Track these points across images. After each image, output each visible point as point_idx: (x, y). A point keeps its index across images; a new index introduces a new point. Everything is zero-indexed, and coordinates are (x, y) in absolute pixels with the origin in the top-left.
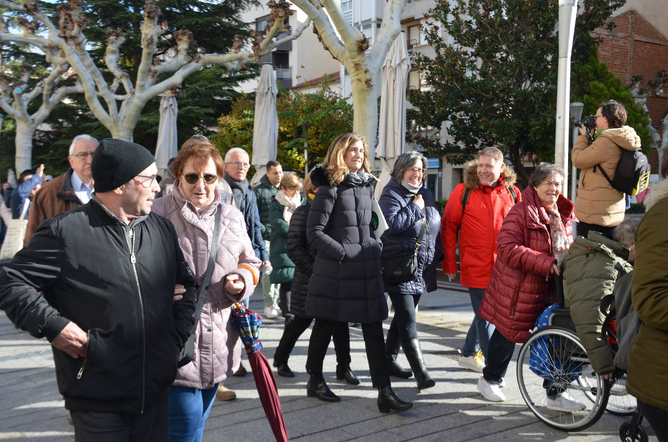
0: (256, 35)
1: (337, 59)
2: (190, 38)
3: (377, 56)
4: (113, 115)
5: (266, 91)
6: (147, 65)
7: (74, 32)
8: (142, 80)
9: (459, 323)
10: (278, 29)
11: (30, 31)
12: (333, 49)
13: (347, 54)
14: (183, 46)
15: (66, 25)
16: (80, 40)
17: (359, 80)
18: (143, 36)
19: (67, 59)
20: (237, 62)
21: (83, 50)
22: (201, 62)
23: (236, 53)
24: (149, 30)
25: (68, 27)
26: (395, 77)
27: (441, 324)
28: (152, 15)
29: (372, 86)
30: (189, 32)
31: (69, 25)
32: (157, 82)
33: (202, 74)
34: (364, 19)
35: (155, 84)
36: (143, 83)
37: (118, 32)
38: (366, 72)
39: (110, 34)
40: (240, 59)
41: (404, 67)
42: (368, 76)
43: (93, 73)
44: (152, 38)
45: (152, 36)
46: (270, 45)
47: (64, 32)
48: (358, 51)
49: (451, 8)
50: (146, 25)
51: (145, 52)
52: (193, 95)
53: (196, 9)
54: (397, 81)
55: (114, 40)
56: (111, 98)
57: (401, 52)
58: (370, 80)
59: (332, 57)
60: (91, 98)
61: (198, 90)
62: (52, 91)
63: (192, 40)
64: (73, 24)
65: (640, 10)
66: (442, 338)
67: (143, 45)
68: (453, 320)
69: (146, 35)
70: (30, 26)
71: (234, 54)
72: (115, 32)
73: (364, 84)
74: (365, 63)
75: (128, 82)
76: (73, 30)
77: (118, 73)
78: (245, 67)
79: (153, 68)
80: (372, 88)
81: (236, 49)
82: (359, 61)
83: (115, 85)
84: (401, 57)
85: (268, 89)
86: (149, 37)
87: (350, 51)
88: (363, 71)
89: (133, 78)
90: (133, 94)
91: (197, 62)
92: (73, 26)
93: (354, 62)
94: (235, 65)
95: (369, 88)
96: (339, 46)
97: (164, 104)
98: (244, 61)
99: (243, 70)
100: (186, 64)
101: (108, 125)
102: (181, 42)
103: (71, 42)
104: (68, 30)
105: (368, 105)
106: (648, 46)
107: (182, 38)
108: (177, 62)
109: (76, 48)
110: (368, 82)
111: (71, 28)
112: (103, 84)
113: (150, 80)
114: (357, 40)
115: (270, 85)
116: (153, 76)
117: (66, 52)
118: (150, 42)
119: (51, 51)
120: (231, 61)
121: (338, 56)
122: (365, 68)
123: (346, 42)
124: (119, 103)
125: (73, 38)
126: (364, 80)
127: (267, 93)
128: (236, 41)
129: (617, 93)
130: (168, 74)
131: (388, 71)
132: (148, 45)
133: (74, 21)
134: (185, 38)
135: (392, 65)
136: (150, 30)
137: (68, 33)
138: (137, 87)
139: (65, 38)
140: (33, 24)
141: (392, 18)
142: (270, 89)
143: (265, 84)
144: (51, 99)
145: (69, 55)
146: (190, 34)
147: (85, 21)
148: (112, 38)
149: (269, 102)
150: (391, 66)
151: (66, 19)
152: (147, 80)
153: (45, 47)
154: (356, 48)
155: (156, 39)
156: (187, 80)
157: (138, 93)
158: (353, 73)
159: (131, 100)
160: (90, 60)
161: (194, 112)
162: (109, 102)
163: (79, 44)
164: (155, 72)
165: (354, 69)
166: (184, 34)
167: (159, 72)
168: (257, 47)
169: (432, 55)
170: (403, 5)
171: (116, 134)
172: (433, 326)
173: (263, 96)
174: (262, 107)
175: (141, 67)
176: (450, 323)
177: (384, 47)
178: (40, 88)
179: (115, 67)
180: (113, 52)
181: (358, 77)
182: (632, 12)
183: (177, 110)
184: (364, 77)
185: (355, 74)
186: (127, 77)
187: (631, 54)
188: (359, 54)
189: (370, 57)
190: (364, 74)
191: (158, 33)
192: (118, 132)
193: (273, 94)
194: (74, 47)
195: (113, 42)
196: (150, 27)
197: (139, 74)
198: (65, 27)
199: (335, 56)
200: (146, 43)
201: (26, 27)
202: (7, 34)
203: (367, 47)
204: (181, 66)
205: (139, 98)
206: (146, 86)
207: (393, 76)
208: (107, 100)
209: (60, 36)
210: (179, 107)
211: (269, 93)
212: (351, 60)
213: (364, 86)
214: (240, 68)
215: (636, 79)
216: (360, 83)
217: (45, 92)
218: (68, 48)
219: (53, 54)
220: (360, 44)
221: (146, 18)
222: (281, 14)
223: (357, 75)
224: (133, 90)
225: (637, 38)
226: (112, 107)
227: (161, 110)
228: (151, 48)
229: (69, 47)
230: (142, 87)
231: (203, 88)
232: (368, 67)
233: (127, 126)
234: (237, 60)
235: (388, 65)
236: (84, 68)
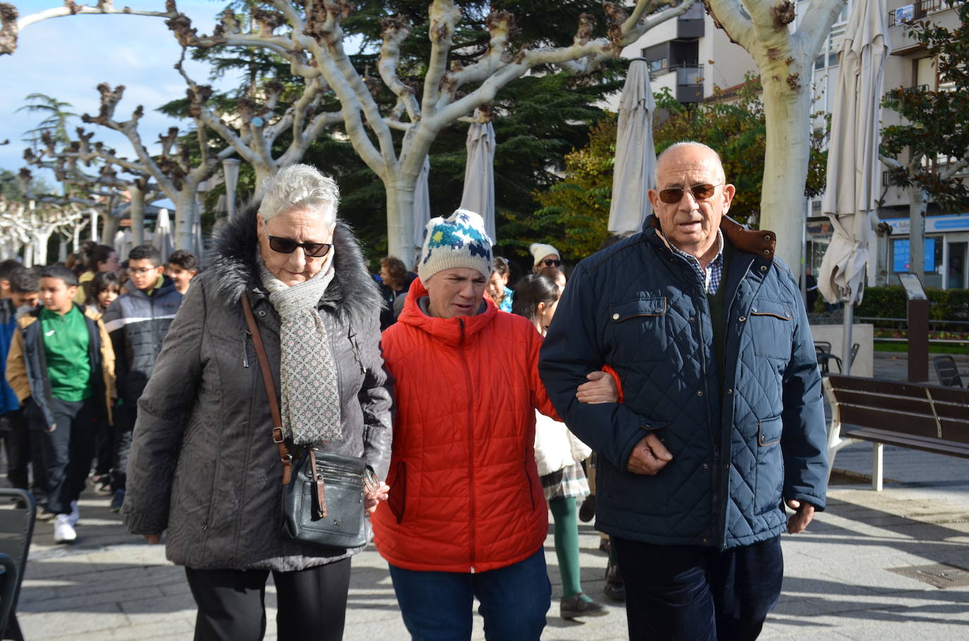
0: (615, 12)
1: (737, 43)
2: (509, 23)
3: (811, 32)
4: (386, 154)
5: (633, 107)
6: (438, 71)
7: (326, 26)
8: (431, 97)
9: (959, 515)
11: (269, 28)
12: (731, 26)
13: (756, 33)
14: (498, 37)
15: (315, 14)
16: (335, 36)
17: (776, 78)
18: (432, 24)
19: (320, 68)
20: (585, 59)
21: (339, 53)
22: (525, 62)
23: (581, 44)
25: (317, 19)
26: (860, 70)
27: (922, 515)
29: (799, 87)
30: (508, 15)
31: (320, 15)
32: (458, 98)
33: (544, 84)
35: (452, 102)
36: (432, 101)
37: (399, 21)
38: (789, 62)
39: (386, 25)
40: (591, 55)
41: (878, 50)
42: (792, 70)
43: (356, 88)
44: (445, 28)
45: (445, 25)
46: (639, 26)
47: (312, 26)
48: (773, 27)
50: (436, 6)
51: (435, 49)
52: (527, 120)
54: (862, 77)
55: (392, 34)
56: (383, 126)
58: (796, 77)
59: (729, 40)
60: (354, 129)
61: (536, 110)
62: (307, 121)
63: (514, 26)
64: (325, 12)
66: (916, 542)
67: (433, 36)
68: (948, 508)
69: (436, 22)
70: (269, 20)
71: (580, 47)
72: (394, 22)
73: (784, 83)
74: (787, 47)
75: (412, 100)
76: (325, 21)
77: (396, 87)
78: (599, 67)
79: (450, 76)
80: (801, 90)
81: (582, 37)
82: (776, 43)
83: (397, 110)
84: (871, 32)
85: (639, 103)
86: (441, 25)
87: (760, 27)
88: (783, 62)
89: (419, 97)
90: (419, 119)
91: (519, 63)
92: (326, 16)
93: (766, 47)
94: (582, 65)
95: (794, 92)
96: (742, 19)
97: (473, 134)
98: (598, 58)
99: (598, 73)
100: (502, 67)
101: (380, 171)
102: (496, 30)
103: (323, 41)
104: (317, 22)
105: (791, 122)
107: (497, 24)
108: (489, 65)
109: (330, 50)
110: (793, 82)
111: (322, 19)
112: (371, 106)
113: (445, 95)
114: (773, 6)
115: (642, 96)
116: (450, 90)
117: (317, 59)
118: (443, 32)
119: (297, 58)
120: (576, 59)
121: (739, 36)
122: (786, 56)
123: (752, 11)
124: (397, 135)
125: (325, 34)
126: (785, 77)
127: (636, 109)
128: (582, 24)
130: (472, 85)
131: (845, 59)
132: (439, 39)
133: (326, 7)
134: (503, 25)
135: (854, 48)
136: (442, 13)
137: (318, 27)
138: (423, 108)
139: (313, 35)
140: (274, 18)
142: (642, 102)
143: (633, 93)
144: (305, 134)
145: (322, 62)
146: (511, 17)
147: (346, 6)
148: (389, 31)
149: (640, 124)
150: (852, 51)
151: (315, 6)
152: (439, 98)
153: (290, 52)
154: (770, 21)
155: (450, 29)
156: (501, 93)
157: (424, 120)
158: (766, 65)
159: (415, 130)
160: (350, 68)
161: (529, 146)
162: (381, 134)
163: (335, 46)
164: (454, 83)
165: (767, 59)
166: (500, 18)
167: (459, 83)
168: (616, 31)
169: (952, 24)
171: (390, 185)
172: (905, 519)
173: (629, 116)
174: (627, 133)
175: (429, 76)
176: (940, 513)
178: (290, 117)
179: (393, 77)
180: (391, 54)
181: (775, 73)
183: (493, 144)
184: (784, 72)
185: (769, 67)
186: (411, 93)
188: (777, 32)
189: (797, 36)
190: (786, 66)
191: (455, 19)
192: (395, 181)
193: (647, 110)
194: (327, 49)
195: (391, 38)
196: (442, 9)
197: (427, 87)
198: (313, 18)
199: (734, 38)
200: (435, 36)
201: (264, 22)
202: (237, 36)
203: (792, 19)
204: (496, 71)
205: (426, 126)
206: (437, 106)
207: (855, 68)
208: (377, 132)
209: (305, 33)
210: (500, 139)
211: (641, 108)
212: (763, 44)
213: (785, 88)
214: (590, 69)
216: (778, 84)
217: (296, 123)
218: (318, 50)
219: (300, 63)
220: (779, 14)
223: (773, 69)
224: (419, 114)
226: (386, 141)
227: (469, 144)
228: (444, 44)
229: (322, 50)
230: (432, 108)
231: (543, 107)
232: (794, 55)
233: (408, 171)
234: (584, 54)
235: (847, 49)
236: (344, 81)
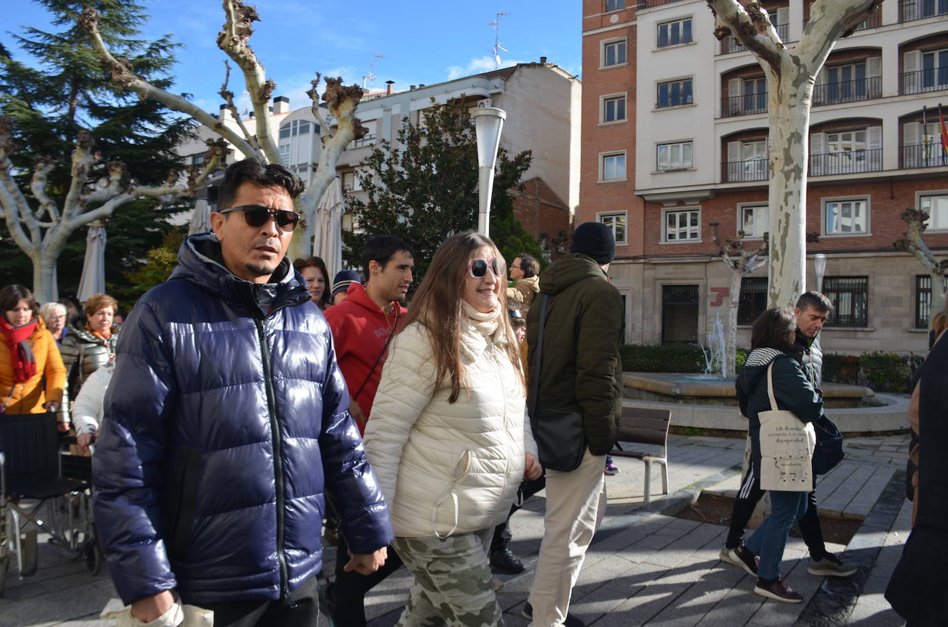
0: (192, 170)
2: (123, 169)
3: (312, 198)
4: (36, 243)
6: (76, 193)
8: (69, 209)
10: (214, 166)
14: (115, 177)
16: (5, 165)
18: (74, 165)
20: (170, 196)
21: (7, 175)
22: (133, 194)
23: (170, 187)
24: (80, 159)
26: (329, 220)
28: (85, 145)
29: (306, 226)
30: (123, 164)
32: (86, 211)
34: (301, 162)
35: (83, 213)
36: (70, 211)
37: (48, 159)
39: (39, 161)
40: (174, 193)
41: (339, 210)
43: (17, 199)
44: (83, 168)
45: (83, 166)
46: (206, 181)
49: (386, 158)
50: (77, 154)
51: (75, 180)
52: (123, 226)
53: (132, 141)
55: (42, 167)
56: (34, 225)
57: (335, 196)
60: (12, 224)
61: (128, 220)
63: (126, 171)
65: (544, 178)
67: (74, 173)
69: (77, 164)
71: (168, 188)
72: (44, 159)
75: (54, 209)
77: (44, 200)
78: (179, 200)
79: (82, 197)
83: (40, 212)
84: (335, 201)
86: (80, 166)
89: (60, 206)
90: (59, 222)
91: (129, 193)
94: (169, 198)
97: (92, 234)
98: (179, 195)
99: (176, 204)
100: (117, 195)
101: (30, 253)
102: (114, 172)
106: (551, 209)
107: (115, 168)
108: (109, 193)
112: (27, 210)
113: (78, 209)
115: (204, 221)
116: (81, 205)
118: (81, 171)
120: (165, 195)
124: (43, 231)
127: (201, 227)
128: (171, 174)
129: (531, 247)
130: (98, 204)
131: (322, 213)
132: (78, 174)
134: (118, 170)
135: (327, 207)
136: (82, 159)
138: (64, 215)
141: (327, 164)
143: (199, 216)
146: (124, 166)
147: (12, 146)
148: (40, 165)
150: (325, 209)
152: (74, 209)
155: (87, 169)
156: (117, 210)
157: (64, 222)
159: (57, 228)
160: (14, 186)
161: (123, 243)
162: (32, 229)
163: (4, 169)
164: (85, 201)
166: (117, 165)
167: (88, 202)
168: (192, 182)
169: (366, 200)
170: (338, 152)
171: (37, 262)
175: (70, 196)
177: (319, 191)
179: (41, 194)
180: (41, 179)
182: (538, 179)
183: (105, 240)
186: (54, 205)
187: (538, 215)
189: (304, 199)
191: (90, 163)
192: (40, 260)
195: (41, 169)
196: (82, 156)
197: (67, 203)
200: (76, 172)
204: (113, 197)
205: (65, 227)
206: (74, 214)
208: (30, 227)
210: (108, 237)
211: (203, 227)
214: (173, 202)
215: (543, 236)
221: (78, 147)
222: (218, 153)
224: (59, 218)
225: (542, 201)
226: (35, 235)
227: (88, 239)
228: (82, 176)
230: (70, 216)
231: (134, 219)
232: (303, 209)
233: (50, 254)
234: (171, 193)
235: (323, 208)
236: (7, 193)
